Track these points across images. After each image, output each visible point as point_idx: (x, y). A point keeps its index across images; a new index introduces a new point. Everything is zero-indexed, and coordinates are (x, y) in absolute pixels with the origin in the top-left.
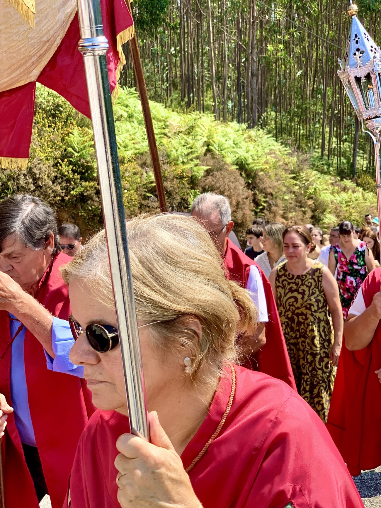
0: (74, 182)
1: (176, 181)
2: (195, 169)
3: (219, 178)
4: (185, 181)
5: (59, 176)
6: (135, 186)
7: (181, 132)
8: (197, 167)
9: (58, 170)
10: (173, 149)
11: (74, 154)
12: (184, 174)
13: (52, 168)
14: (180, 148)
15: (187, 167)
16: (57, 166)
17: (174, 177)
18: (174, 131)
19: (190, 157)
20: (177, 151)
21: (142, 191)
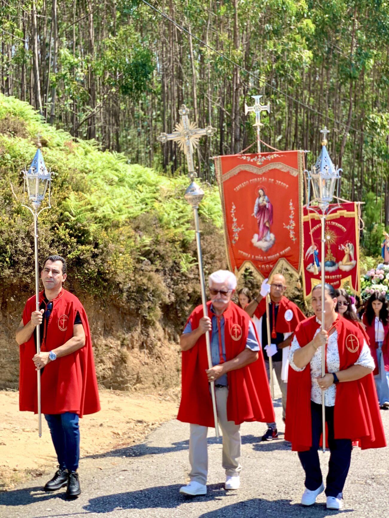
0: (70, 245)
1: (168, 245)
2: (187, 233)
3: (210, 242)
4: (177, 244)
5: (56, 239)
6: (129, 250)
7: (171, 196)
8: (188, 231)
9: (55, 233)
10: (165, 213)
11: (70, 218)
12: (176, 237)
13: (49, 232)
14: (172, 212)
15: (179, 230)
16: (54, 230)
17: (167, 241)
18: (165, 195)
19: (182, 221)
20: (169, 214)
21: (137, 254)
